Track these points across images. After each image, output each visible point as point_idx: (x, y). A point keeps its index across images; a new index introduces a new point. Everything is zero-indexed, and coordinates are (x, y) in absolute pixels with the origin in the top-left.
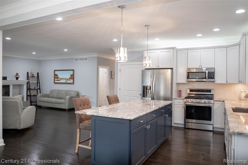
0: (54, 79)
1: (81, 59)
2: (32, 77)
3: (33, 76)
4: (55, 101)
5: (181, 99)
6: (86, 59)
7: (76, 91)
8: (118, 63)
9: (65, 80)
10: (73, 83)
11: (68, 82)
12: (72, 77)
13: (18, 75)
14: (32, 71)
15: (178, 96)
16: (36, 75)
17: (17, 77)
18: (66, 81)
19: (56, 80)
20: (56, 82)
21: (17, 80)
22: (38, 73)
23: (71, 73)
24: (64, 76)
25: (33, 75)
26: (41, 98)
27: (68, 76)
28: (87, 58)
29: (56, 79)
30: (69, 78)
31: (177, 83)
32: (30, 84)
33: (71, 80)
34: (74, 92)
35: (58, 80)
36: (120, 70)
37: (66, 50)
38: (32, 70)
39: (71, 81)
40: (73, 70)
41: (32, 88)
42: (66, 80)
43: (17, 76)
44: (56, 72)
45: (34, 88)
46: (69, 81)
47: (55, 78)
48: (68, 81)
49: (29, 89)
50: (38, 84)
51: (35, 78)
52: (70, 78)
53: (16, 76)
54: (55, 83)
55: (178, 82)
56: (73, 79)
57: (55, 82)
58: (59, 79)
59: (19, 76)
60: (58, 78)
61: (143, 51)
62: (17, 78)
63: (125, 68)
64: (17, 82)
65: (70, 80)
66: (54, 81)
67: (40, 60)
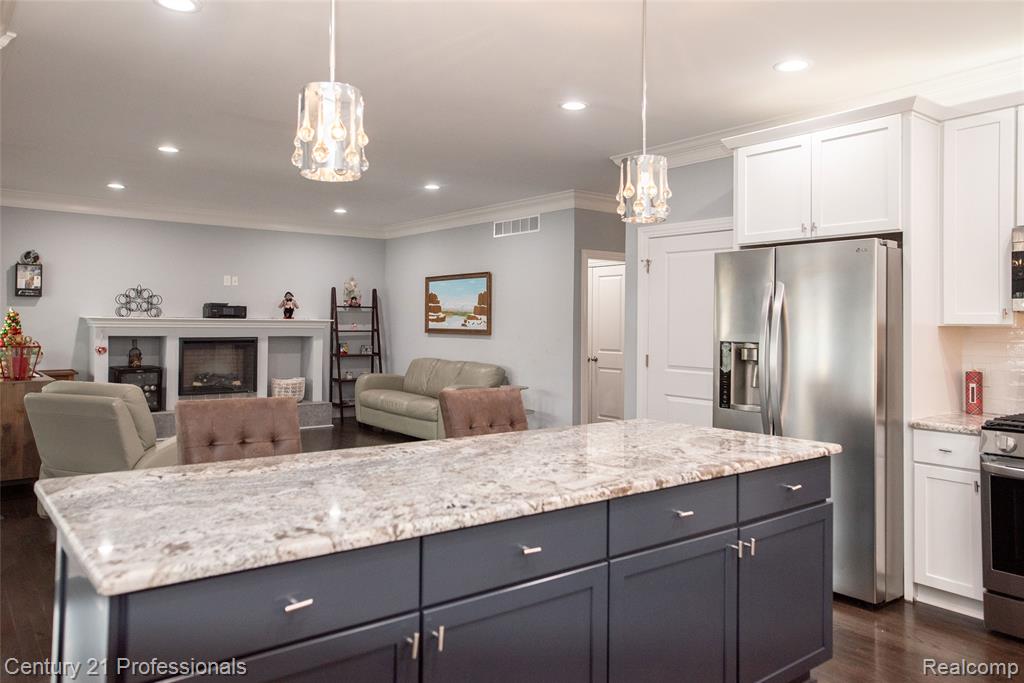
0: (427, 316)
1: (516, 226)
2: (351, 306)
3: (354, 306)
4: (404, 407)
5: (959, 433)
6: (534, 223)
7: (491, 366)
8: (639, 229)
9: (461, 320)
10: (487, 333)
11: (472, 325)
12: (486, 304)
13: (291, 300)
14: (352, 283)
15: (962, 410)
16: (367, 301)
17: (286, 309)
18: (465, 321)
19: (433, 320)
20: (432, 325)
21: (290, 317)
22: (375, 291)
23: (480, 285)
24: (459, 299)
25: (353, 298)
26: (366, 393)
27: (471, 303)
28: (537, 218)
29: (433, 316)
30: (476, 307)
31: (940, 327)
32: (340, 334)
33: (479, 317)
34: (489, 369)
35: (439, 320)
36: (648, 261)
37: (432, 187)
38: (352, 280)
39: (480, 323)
40: (488, 275)
41: (349, 353)
42: (465, 318)
43: (290, 305)
44: (434, 287)
45: (358, 353)
46: (475, 321)
47: (428, 309)
48: (471, 321)
49: (337, 355)
50: (376, 334)
51: (363, 310)
52: (479, 311)
53: (283, 305)
54: (429, 331)
55: (950, 321)
56: (488, 312)
57: (430, 327)
58: (442, 315)
59: (295, 305)
60: (438, 309)
61: (733, 149)
62: (289, 313)
63: (668, 253)
64: (287, 328)
65: (477, 319)
66: (427, 325)
67: (385, 240)
